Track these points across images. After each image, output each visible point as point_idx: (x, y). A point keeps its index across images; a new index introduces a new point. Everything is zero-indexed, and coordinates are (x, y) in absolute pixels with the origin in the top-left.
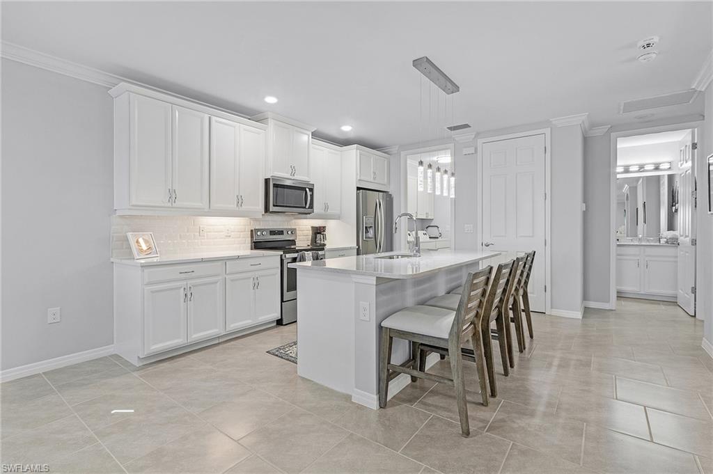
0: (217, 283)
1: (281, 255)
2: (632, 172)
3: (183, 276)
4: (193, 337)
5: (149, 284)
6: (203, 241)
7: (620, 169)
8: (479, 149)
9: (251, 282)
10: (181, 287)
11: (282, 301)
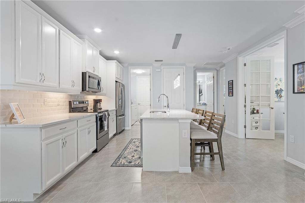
0: (75, 133)
1: (96, 115)
2: (200, 83)
3: (61, 131)
4: (66, 169)
5: (46, 139)
6: (46, 108)
7: (198, 82)
8: (162, 70)
9: (87, 131)
10: (60, 139)
11: (97, 139)
